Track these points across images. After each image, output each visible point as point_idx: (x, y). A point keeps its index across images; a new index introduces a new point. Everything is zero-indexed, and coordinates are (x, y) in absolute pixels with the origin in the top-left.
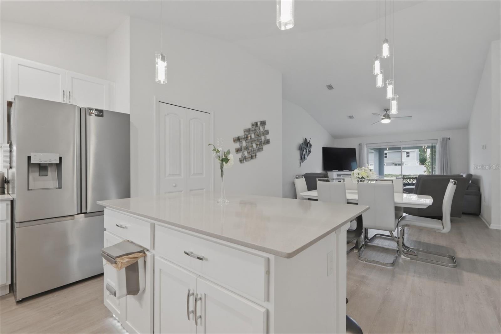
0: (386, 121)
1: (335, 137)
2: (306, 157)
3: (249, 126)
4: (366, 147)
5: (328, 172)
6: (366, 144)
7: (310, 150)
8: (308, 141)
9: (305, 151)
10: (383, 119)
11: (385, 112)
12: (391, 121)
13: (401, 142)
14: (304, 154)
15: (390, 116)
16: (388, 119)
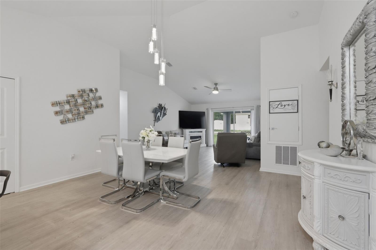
0: (215, 92)
1: (192, 103)
2: (161, 118)
3: (75, 92)
4: (212, 111)
5: (183, 130)
6: (211, 109)
7: (165, 112)
8: (163, 106)
9: (159, 113)
10: (213, 90)
11: (215, 86)
12: (219, 92)
13: (233, 107)
14: (159, 116)
15: (218, 89)
16: (217, 91)
